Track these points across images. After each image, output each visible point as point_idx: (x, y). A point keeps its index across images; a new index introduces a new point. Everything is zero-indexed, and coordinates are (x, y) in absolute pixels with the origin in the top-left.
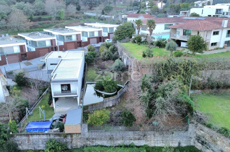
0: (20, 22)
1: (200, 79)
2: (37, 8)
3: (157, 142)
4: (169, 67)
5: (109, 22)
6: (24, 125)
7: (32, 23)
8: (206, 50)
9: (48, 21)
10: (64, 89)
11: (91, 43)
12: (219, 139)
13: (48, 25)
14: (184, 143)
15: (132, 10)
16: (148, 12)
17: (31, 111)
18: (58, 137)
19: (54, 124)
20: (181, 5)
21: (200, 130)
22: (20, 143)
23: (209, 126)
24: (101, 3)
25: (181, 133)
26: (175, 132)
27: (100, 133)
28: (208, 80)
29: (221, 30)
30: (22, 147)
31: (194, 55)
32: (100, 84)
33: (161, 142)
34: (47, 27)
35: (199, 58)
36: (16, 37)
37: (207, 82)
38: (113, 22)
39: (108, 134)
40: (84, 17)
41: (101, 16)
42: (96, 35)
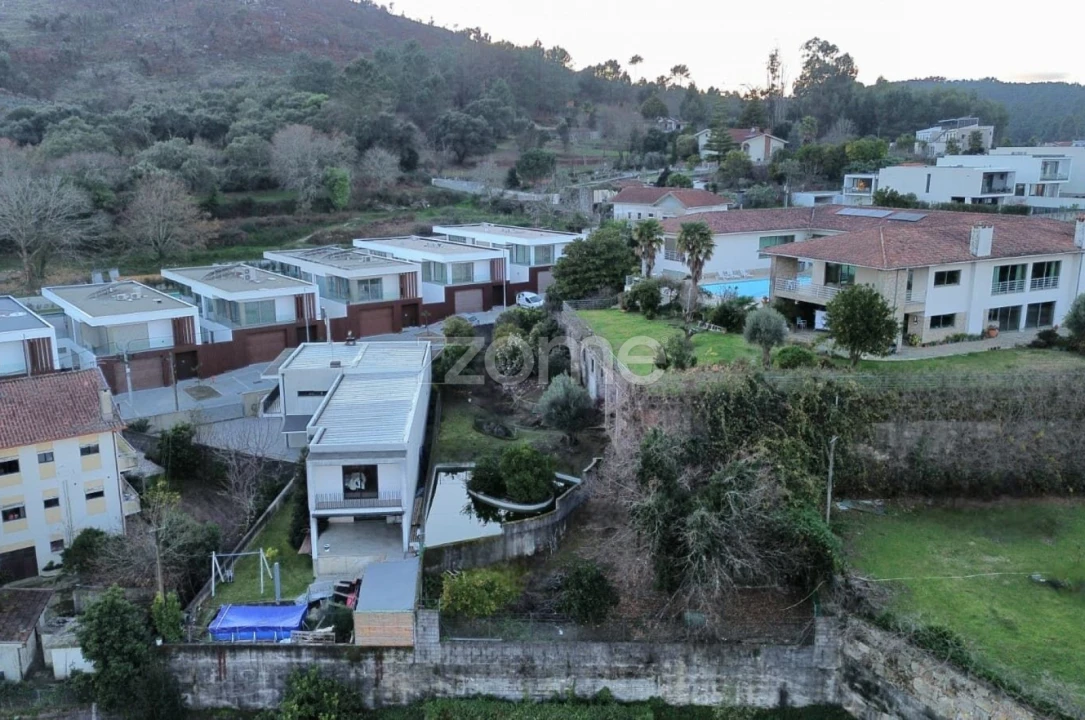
0: (167, 222)
1: (880, 457)
2: (239, 161)
3: (696, 687)
4: (752, 408)
5: (538, 221)
6: (202, 615)
7: (217, 224)
8: (911, 345)
9: (280, 217)
10: (353, 486)
11: (457, 308)
12: (919, 670)
13: (281, 232)
14: (801, 693)
15: (639, 168)
16: (704, 177)
17: (228, 567)
18: (328, 661)
19: (314, 615)
20: (848, 150)
21: (856, 641)
22: (189, 679)
23: (884, 624)
24: (505, 138)
25: (788, 652)
26: (764, 649)
27: (486, 648)
28: (912, 459)
29: (969, 266)
30: (193, 699)
31: (855, 363)
32: (490, 470)
33: (714, 686)
34: (278, 243)
35: (868, 375)
36: (153, 284)
37: (906, 466)
38: (553, 221)
39: (514, 651)
40: (430, 197)
41: (502, 195)
42: (481, 275)
